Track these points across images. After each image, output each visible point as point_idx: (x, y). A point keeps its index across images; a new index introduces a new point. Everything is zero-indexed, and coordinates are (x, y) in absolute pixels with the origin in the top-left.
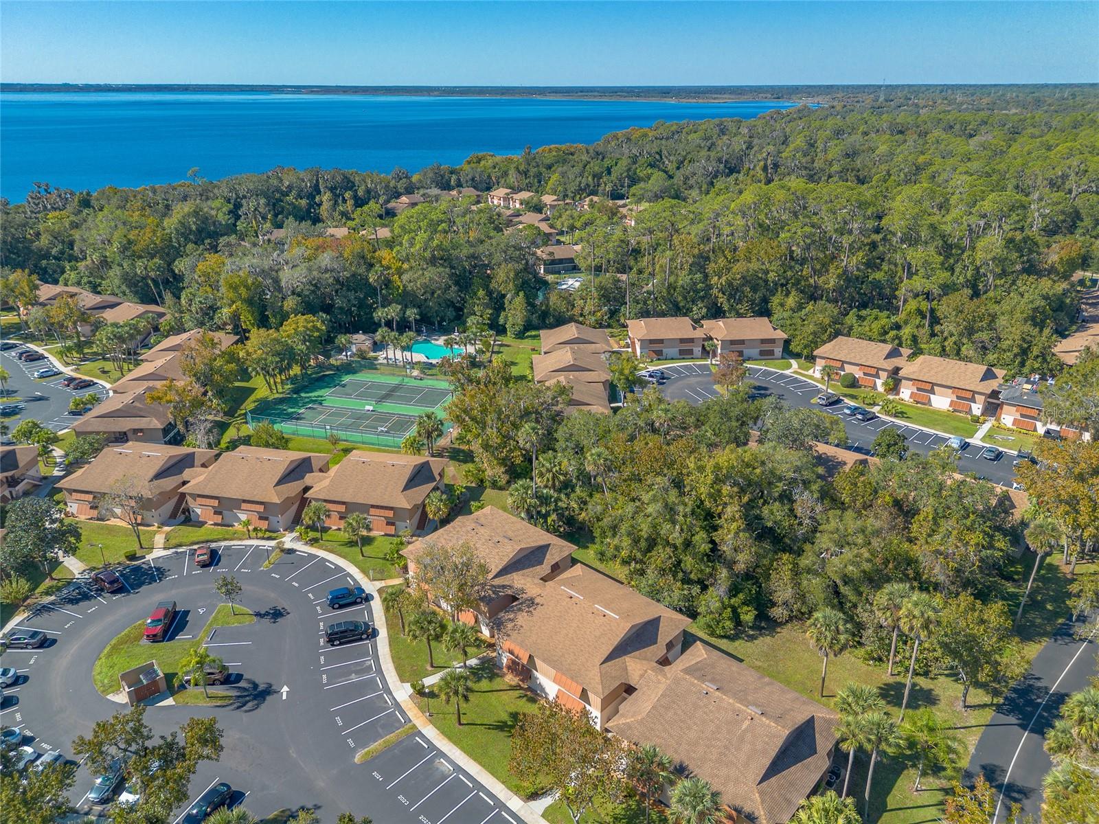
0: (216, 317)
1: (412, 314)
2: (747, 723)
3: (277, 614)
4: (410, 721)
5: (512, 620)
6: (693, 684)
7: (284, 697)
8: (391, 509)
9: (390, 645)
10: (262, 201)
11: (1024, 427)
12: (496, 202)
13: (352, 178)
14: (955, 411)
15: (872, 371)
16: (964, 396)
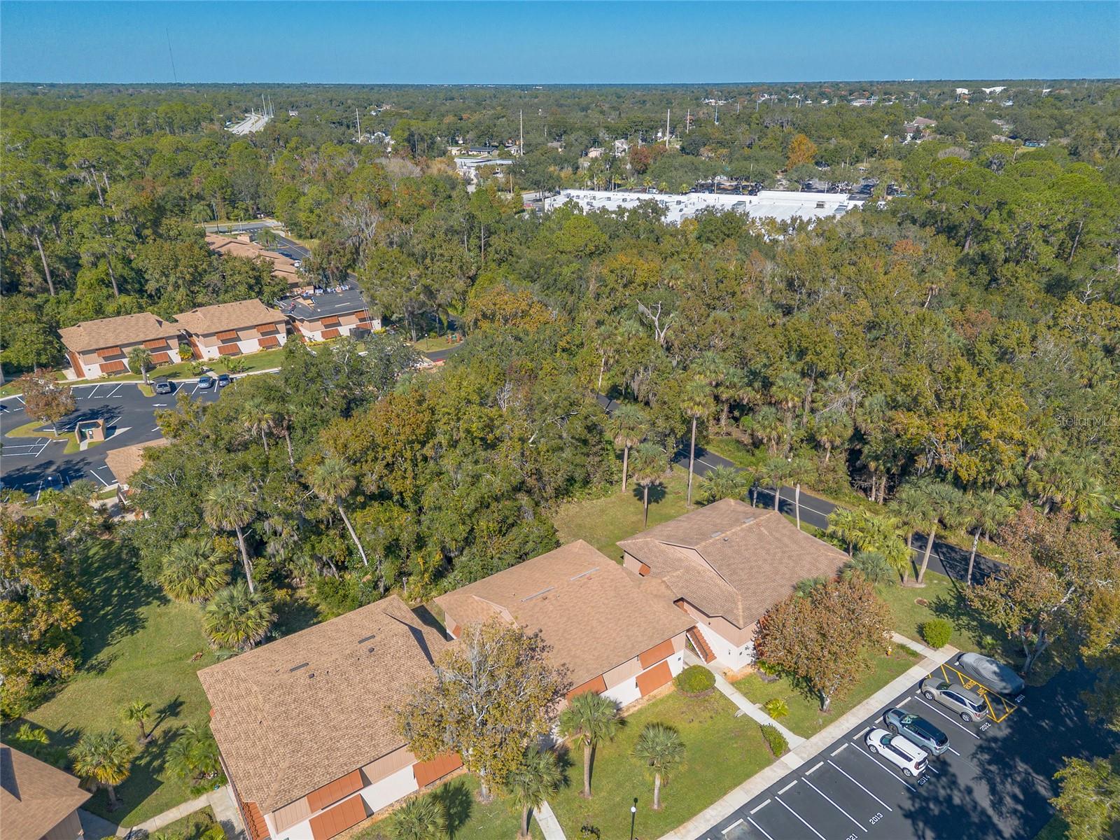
11: (331, 335)
14: (267, 348)
15: (161, 345)
16: (267, 331)
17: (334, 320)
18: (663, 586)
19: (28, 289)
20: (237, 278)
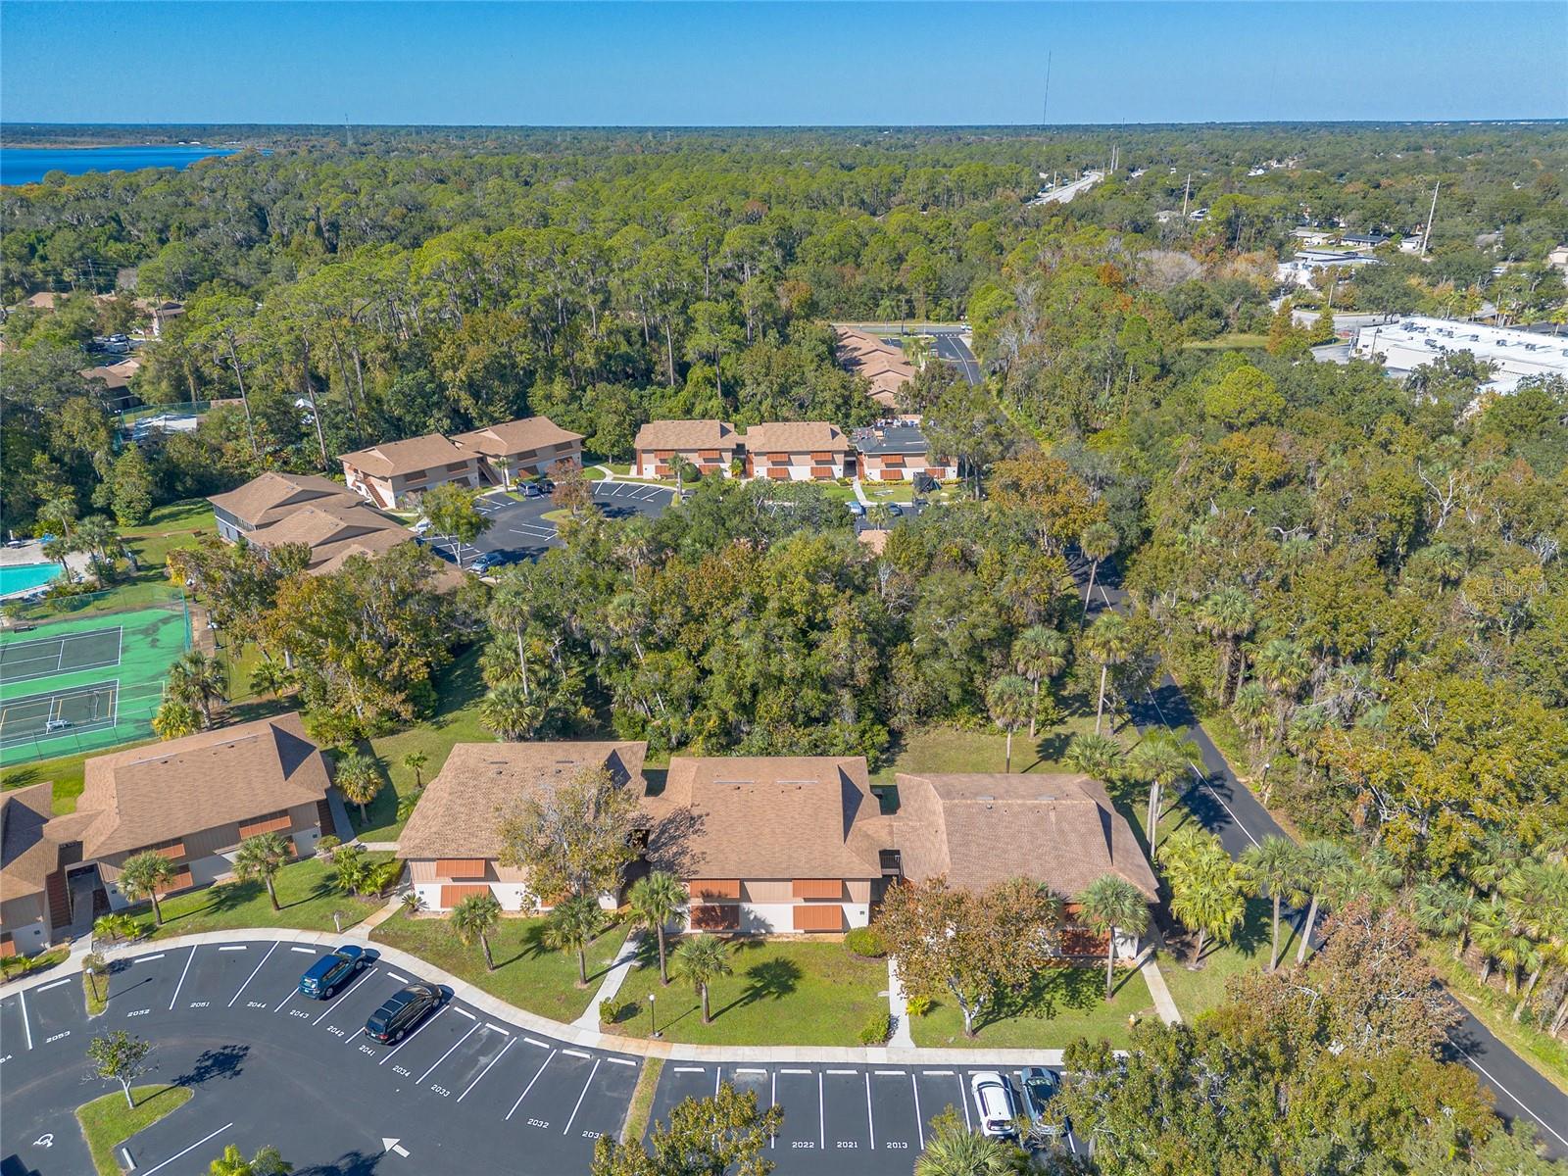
2: (1052, 815)
3: (226, 1062)
4: (642, 1058)
5: (683, 853)
6: (970, 806)
7: (405, 1153)
8: (284, 813)
9: (488, 992)
11: (892, 476)
14: (818, 479)
15: (714, 455)
16: (823, 458)
17: (898, 460)
18: (887, 830)
20: (827, 395)
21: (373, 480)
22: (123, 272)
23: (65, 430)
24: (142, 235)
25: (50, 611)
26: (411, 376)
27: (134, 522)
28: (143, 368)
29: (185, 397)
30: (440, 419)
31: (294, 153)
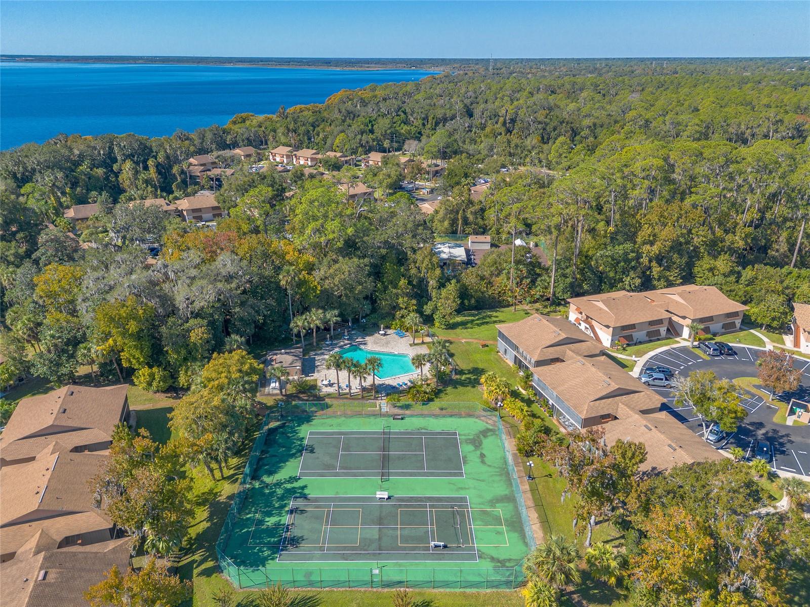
0: (79, 353)
1: (332, 316)
10: (60, 175)
12: (278, 159)
13: (148, 144)
19: (774, 253)
21: (594, 323)
22: (407, 142)
23: (417, 265)
24: (415, 121)
25: (410, 402)
26: (621, 247)
27: (443, 327)
28: (437, 212)
29: (454, 232)
30: (633, 278)
31: (466, 74)
